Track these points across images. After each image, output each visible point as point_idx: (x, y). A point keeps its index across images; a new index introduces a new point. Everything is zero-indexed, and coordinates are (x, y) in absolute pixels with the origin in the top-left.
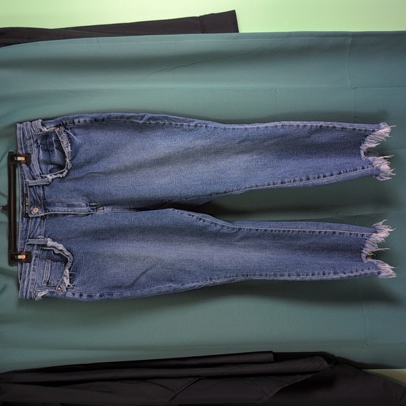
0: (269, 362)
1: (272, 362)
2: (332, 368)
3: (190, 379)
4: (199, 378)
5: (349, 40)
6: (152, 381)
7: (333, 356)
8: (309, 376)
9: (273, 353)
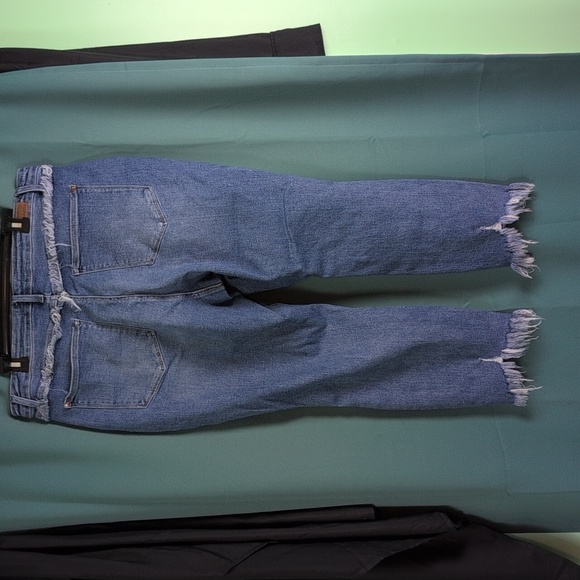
0: (368, 520)
1: (373, 521)
2: (458, 529)
3: (255, 544)
4: (269, 542)
5: (481, 67)
6: (202, 546)
7: (461, 512)
8: (426, 540)
9: (375, 507)
